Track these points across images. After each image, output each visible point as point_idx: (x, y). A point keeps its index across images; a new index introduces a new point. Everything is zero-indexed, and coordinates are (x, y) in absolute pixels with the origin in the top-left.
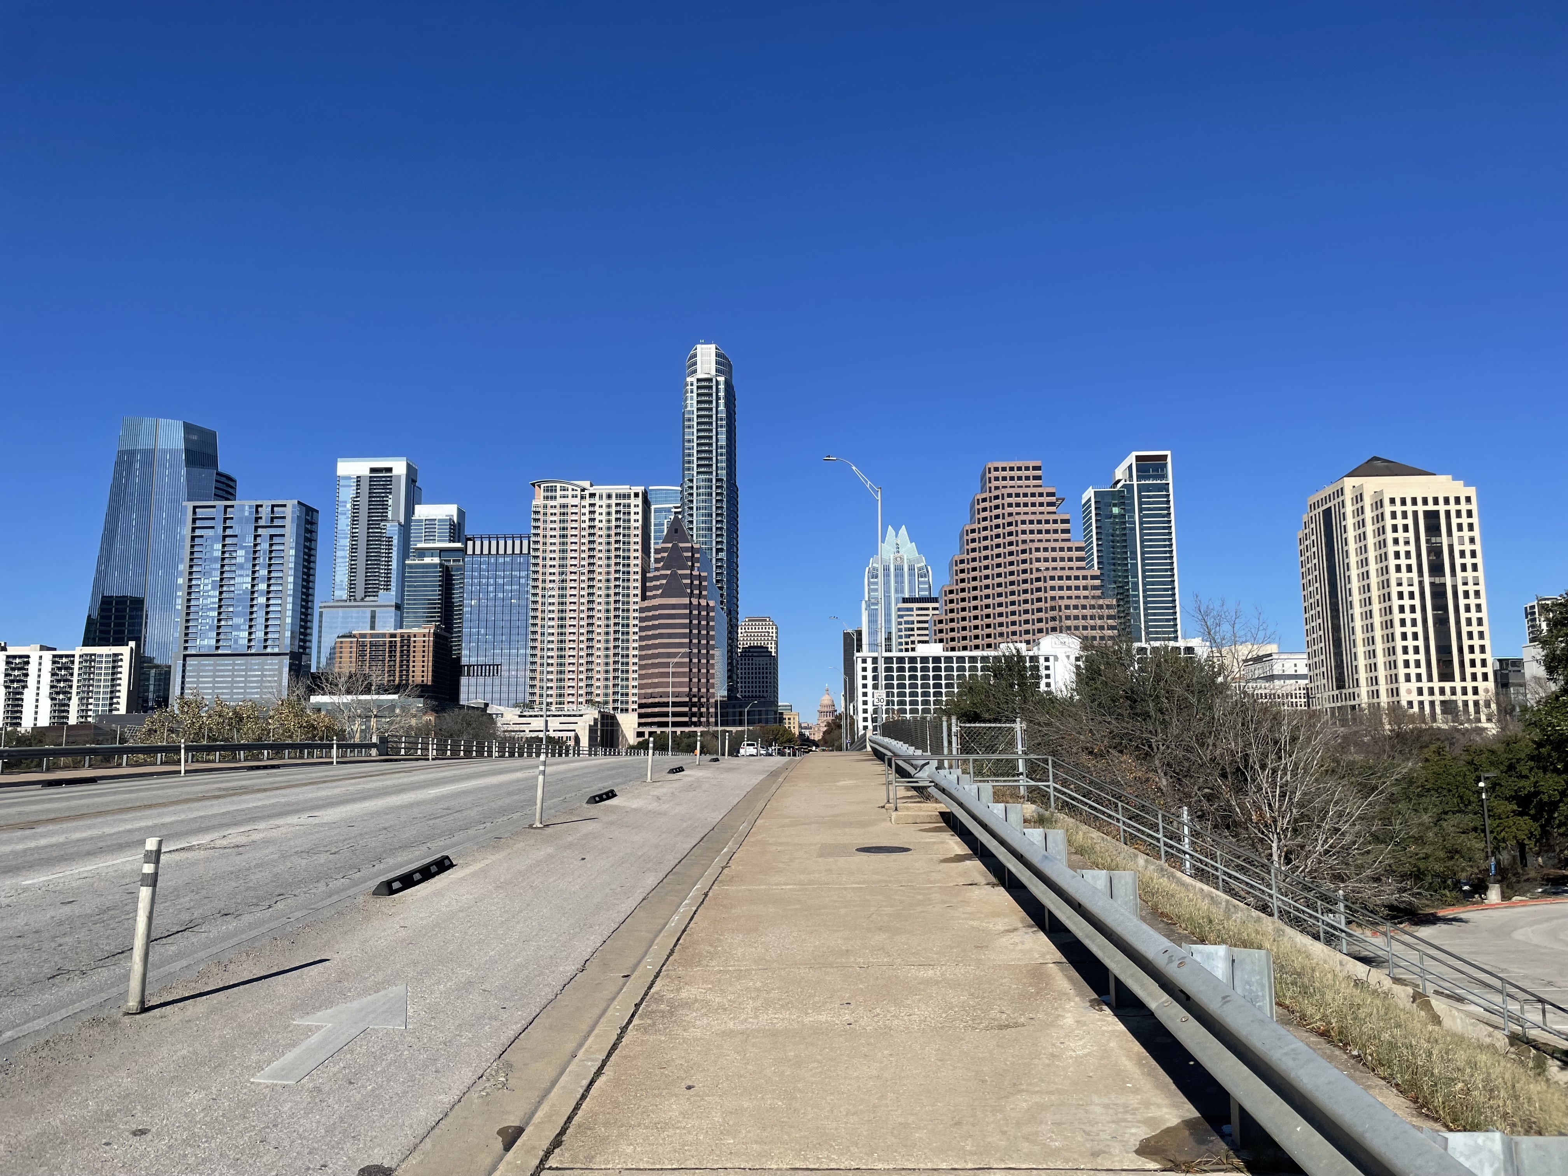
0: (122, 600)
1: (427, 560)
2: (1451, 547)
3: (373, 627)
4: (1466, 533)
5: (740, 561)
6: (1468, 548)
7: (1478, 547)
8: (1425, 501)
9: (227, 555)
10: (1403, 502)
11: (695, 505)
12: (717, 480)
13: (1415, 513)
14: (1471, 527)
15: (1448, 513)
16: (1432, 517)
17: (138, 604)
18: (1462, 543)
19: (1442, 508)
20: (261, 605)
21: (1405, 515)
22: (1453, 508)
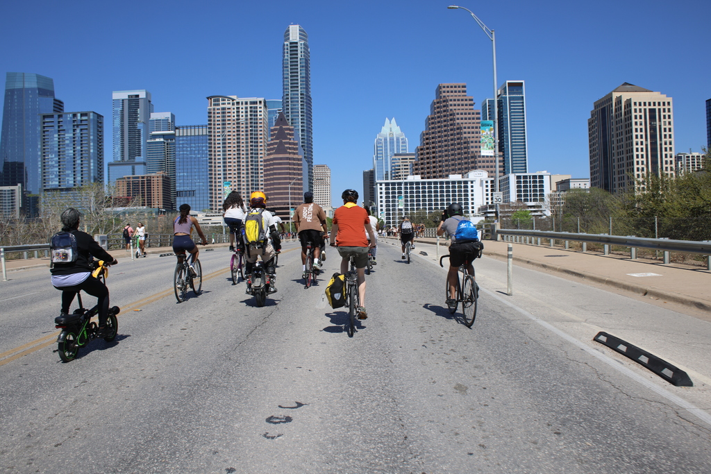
0: (14, 164)
1: (157, 140)
2: (660, 126)
3: (133, 174)
4: (667, 120)
5: (313, 136)
6: (667, 127)
7: (672, 127)
8: (650, 104)
9: (61, 140)
10: (640, 104)
11: (290, 107)
12: (301, 94)
13: (645, 109)
14: (669, 117)
15: (659, 109)
16: (652, 111)
17: (21, 165)
18: (665, 125)
19: (657, 107)
20: (79, 164)
21: (640, 110)
22: (662, 107)
